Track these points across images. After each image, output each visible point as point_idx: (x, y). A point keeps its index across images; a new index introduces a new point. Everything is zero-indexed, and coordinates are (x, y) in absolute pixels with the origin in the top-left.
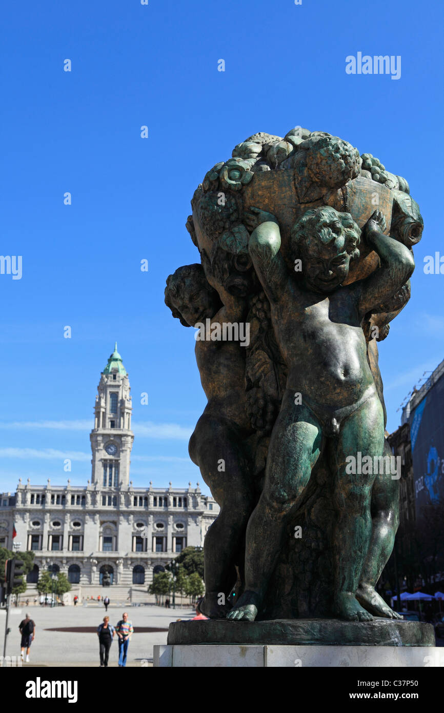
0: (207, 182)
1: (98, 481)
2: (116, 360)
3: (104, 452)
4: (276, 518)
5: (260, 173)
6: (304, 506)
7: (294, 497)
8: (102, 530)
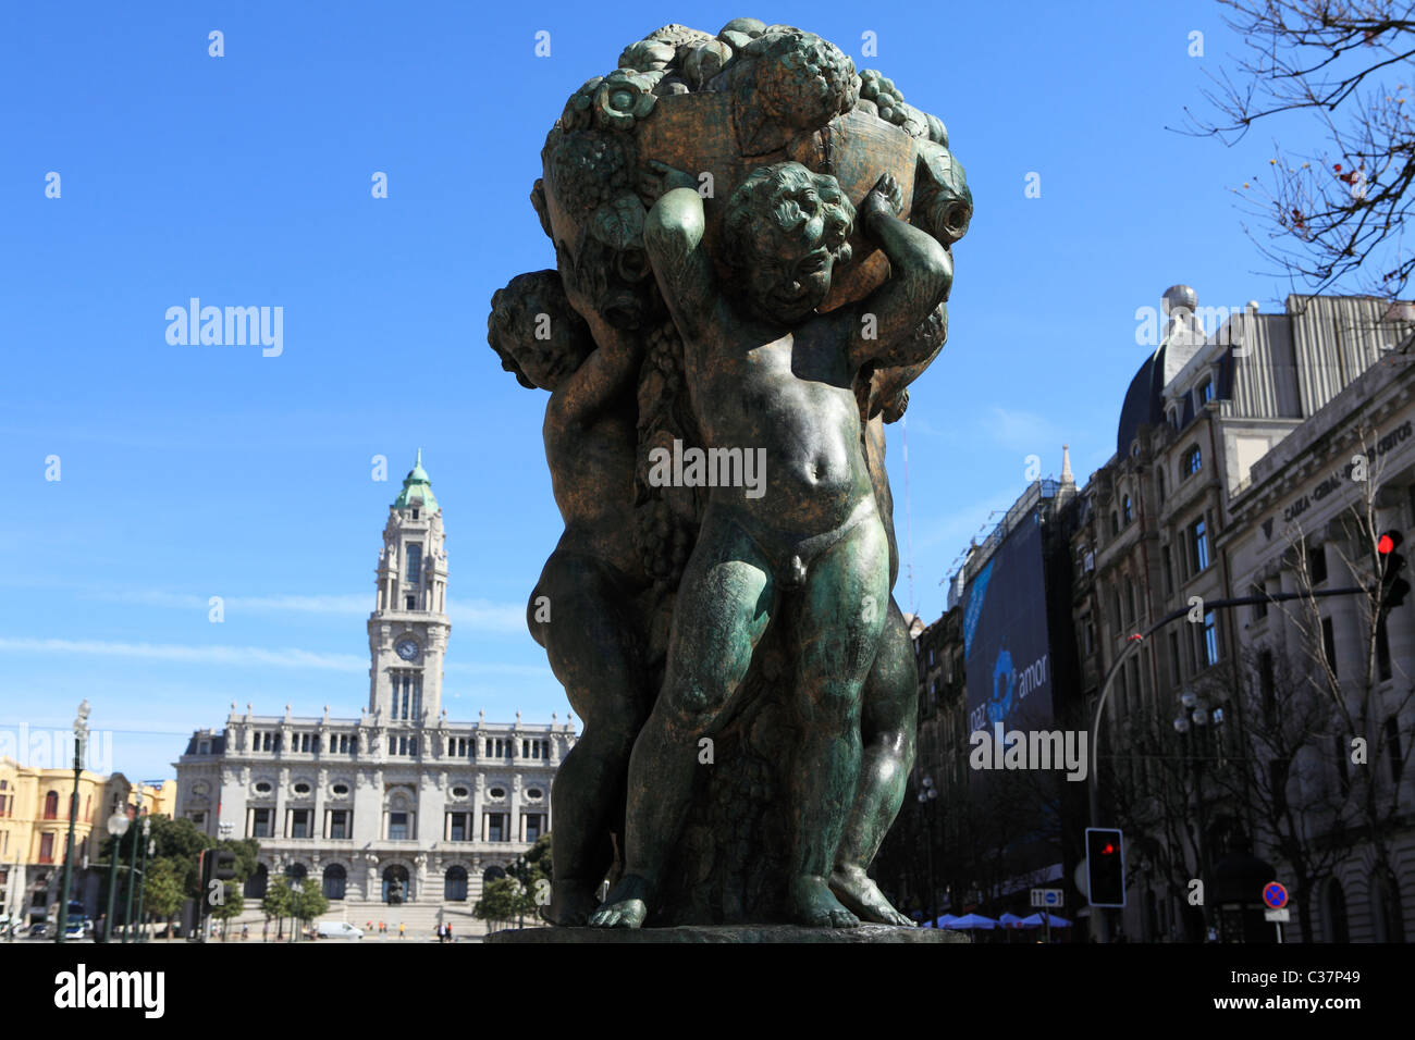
0: (570, 113)
1: (382, 709)
2: (419, 482)
3: (393, 654)
4: (684, 739)
5: (669, 98)
6: (738, 719)
7: (719, 700)
8: (387, 800)
